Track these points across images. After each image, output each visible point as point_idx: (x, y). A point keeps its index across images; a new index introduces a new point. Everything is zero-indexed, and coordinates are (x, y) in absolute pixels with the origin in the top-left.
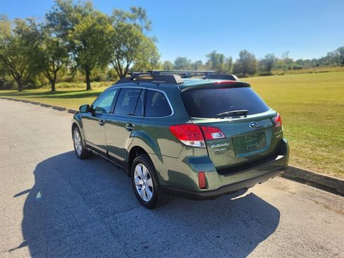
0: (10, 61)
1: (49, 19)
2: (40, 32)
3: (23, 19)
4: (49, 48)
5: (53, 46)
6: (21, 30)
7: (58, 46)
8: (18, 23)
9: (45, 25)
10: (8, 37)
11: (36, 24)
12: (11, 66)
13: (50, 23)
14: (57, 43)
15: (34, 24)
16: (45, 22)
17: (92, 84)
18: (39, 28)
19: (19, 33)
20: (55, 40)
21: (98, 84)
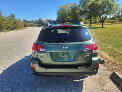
0: (68, 17)
1: (80, 2)
2: (77, 7)
3: (73, 4)
4: (79, 12)
5: (81, 11)
6: (72, 7)
7: (82, 11)
8: (71, 5)
9: (79, 4)
10: (68, 10)
11: (76, 4)
12: (69, 19)
13: (80, 3)
14: (82, 10)
15: (76, 5)
16: (79, 3)
17: (92, 24)
18: (77, 6)
19: (71, 8)
20: (81, 9)
21: (95, 24)
